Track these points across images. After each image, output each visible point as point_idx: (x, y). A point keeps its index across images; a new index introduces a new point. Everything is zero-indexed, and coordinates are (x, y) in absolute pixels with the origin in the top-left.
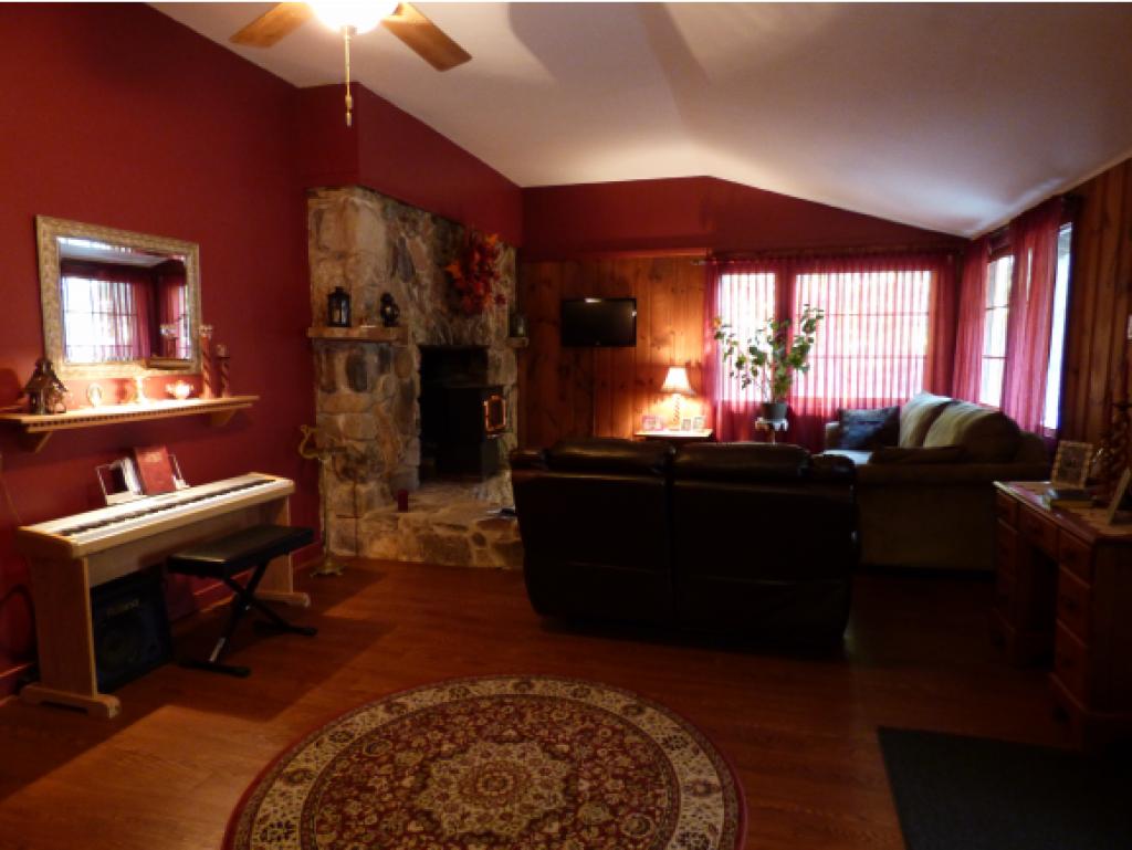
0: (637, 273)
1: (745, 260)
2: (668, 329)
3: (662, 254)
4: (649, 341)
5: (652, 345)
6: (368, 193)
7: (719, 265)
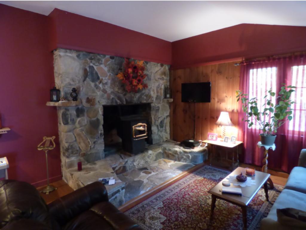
0: (212, 71)
1: (260, 61)
2: (225, 95)
3: (222, 62)
4: (216, 100)
5: (218, 102)
6: (68, 51)
7: (247, 65)
